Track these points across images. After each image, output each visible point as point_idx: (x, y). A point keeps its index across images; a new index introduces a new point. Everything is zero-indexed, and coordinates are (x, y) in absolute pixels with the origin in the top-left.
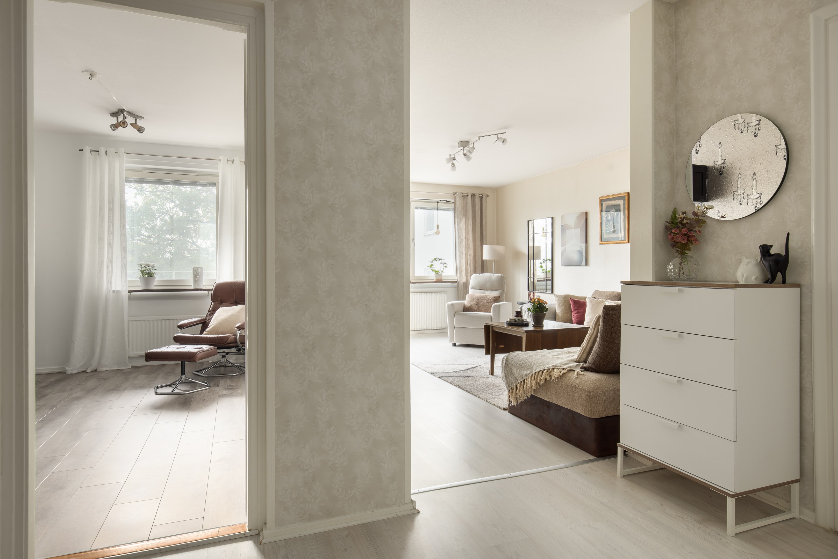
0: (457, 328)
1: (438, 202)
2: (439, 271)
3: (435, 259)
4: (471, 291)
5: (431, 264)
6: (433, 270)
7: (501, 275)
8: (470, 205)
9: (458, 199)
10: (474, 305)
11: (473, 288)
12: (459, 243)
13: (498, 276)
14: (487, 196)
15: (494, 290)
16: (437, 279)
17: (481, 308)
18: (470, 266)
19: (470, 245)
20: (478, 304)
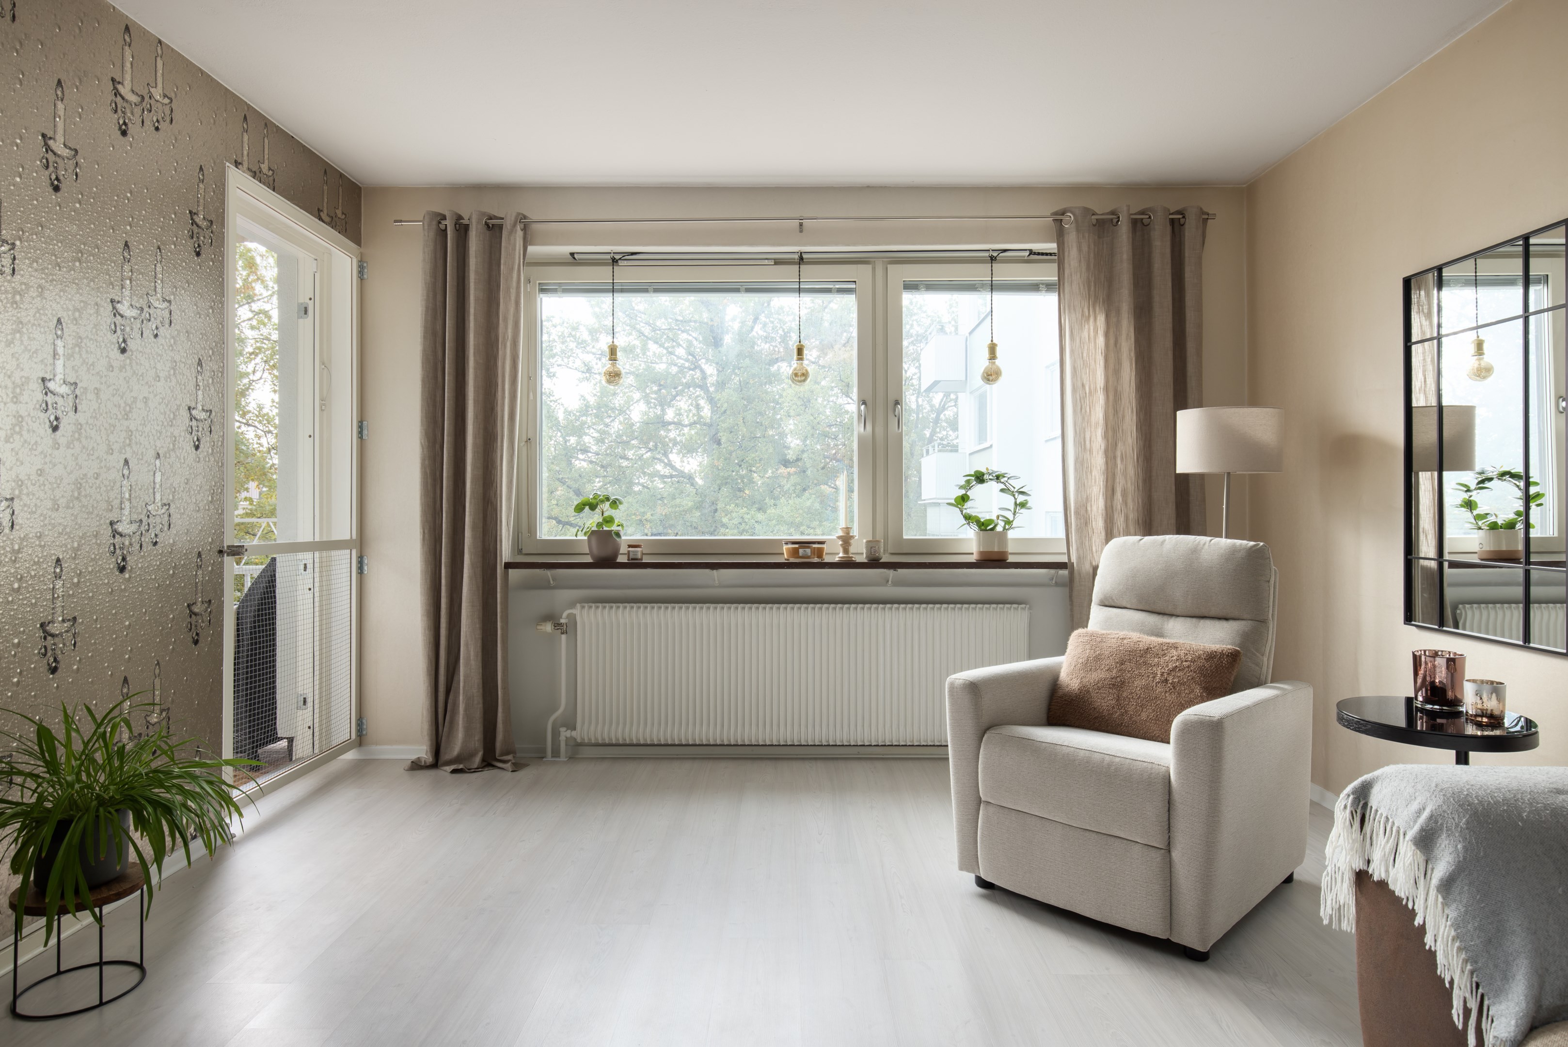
0: (991, 809)
1: (993, 259)
2: (990, 521)
3: (980, 478)
4: (1098, 616)
5: (963, 492)
6: (968, 518)
7: (1252, 543)
8: (1125, 256)
9: (1071, 238)
10: (1099, 686)
11: (1106, 604)
12: (1075, 411)
13: (1234, 551)
14: (1205, 219)
15: (1212, 614)
16: (981, 553)
17: (1131, 709)
18: (1125, 502)
19: (1123, 417)
20: (1118, 685)
